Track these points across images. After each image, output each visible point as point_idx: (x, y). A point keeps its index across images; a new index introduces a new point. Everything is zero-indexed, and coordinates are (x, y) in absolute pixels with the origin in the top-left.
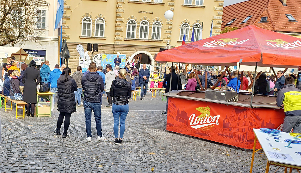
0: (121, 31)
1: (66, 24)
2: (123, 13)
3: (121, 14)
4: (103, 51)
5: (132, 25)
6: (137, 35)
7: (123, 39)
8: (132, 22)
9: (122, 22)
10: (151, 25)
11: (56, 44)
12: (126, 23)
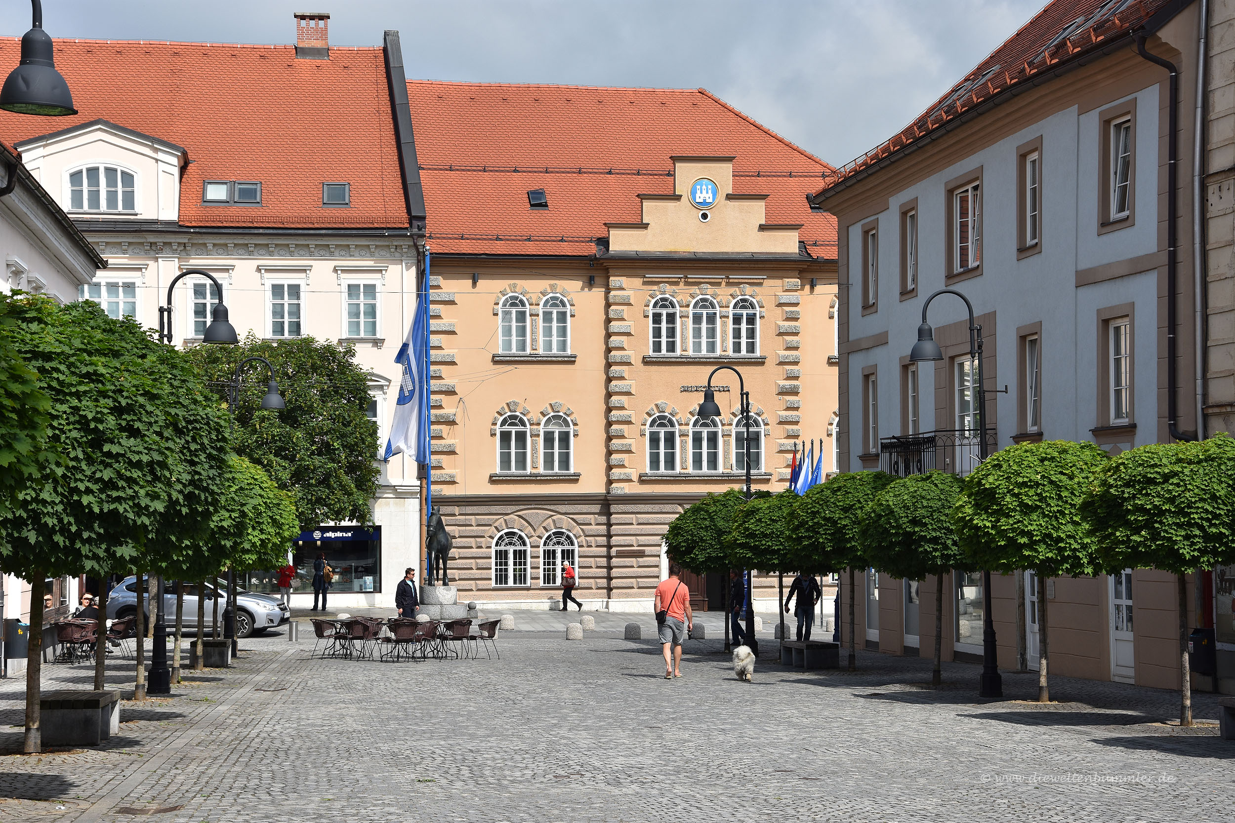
0: (629, 452)
1: (444, 439)
2: (628, 394)
3: (624, 399)
4: (572, 519)
5: (662, 432)
6: (684, 461)
7: (635, 478)
8: (662, 421)
9: (629, 423)
10: (726, 428)
11: (413, 504)
12: (642, 425)
